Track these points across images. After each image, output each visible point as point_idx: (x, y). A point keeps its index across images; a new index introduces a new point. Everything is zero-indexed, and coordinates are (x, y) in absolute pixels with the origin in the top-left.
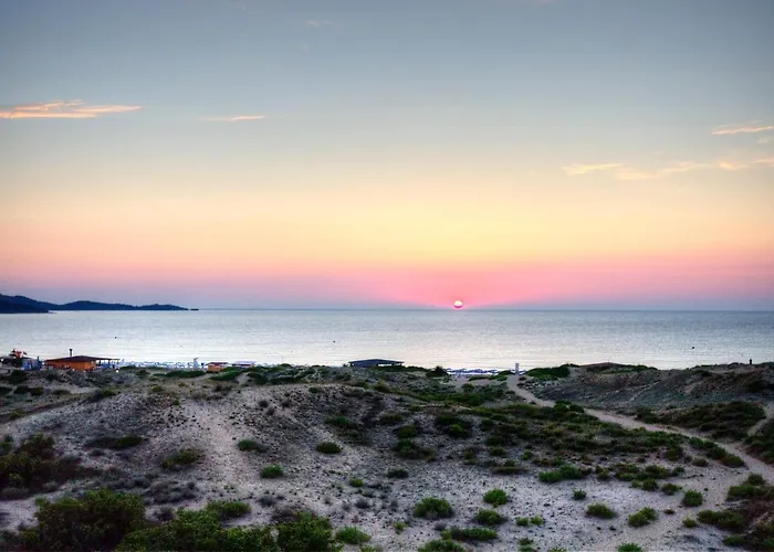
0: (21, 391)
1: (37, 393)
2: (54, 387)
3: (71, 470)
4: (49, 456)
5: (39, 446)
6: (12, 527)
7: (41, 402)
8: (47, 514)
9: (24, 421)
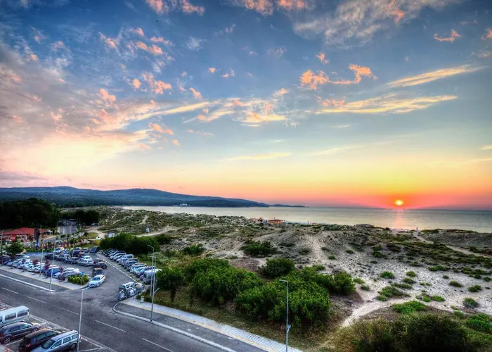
0: (263, 228)
1: (266, 229)
2: (270, 228)
3: (274, 251)
4: (269, 247)
5: (267, 244)
6: (260, 266)
7: (267, 232)
8: (269, 263)
9: (263, 237)
